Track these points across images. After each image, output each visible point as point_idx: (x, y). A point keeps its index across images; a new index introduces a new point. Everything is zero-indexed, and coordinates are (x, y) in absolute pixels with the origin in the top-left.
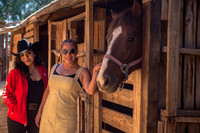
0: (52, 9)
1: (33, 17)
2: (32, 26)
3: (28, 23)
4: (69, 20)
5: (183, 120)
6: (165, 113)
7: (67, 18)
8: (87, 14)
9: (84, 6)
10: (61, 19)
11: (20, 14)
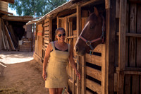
0: (58, 11)
1: (48, 15)
2: (48, 20)
3: (45, 18)
4: (69, 17)
5: (129, 73)
6: (118, 69)
7: (67, 15)
8: (77, 14)
9: (76, 9)
10: (64, 16)
11: (42, 12)
